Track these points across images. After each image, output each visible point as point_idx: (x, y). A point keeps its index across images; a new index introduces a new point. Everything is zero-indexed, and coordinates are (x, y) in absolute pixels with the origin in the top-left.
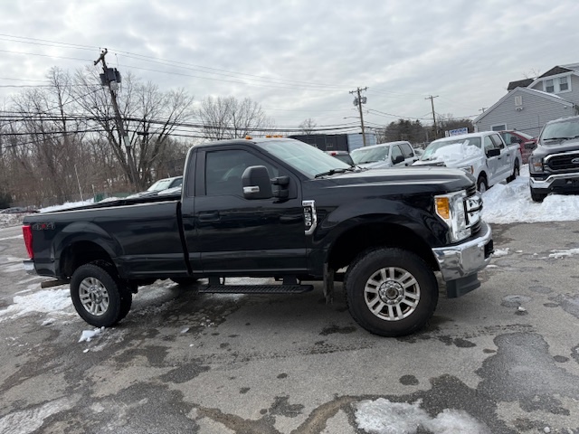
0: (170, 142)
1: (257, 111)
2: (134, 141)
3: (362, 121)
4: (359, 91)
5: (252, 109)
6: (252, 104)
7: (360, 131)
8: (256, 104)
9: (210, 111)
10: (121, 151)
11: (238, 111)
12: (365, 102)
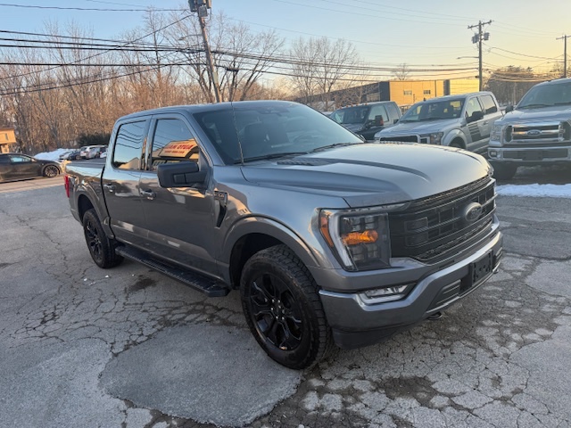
0: (258, 87)
1: (350, 52)
2: (223, 85)
3: (480, 62)
4: (480, 25)
5: (345, 49)
6: (346, 45)
7: (478, 74)
8: (350, 45)
10: (211, 96)
11: (330, 52)
12: (486, 39)
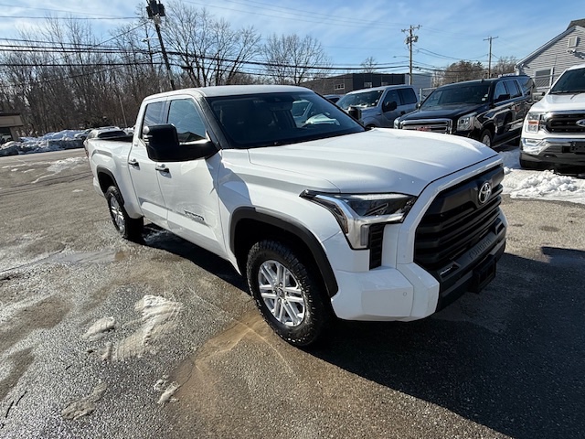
1: (317, 48)
3: (411, 61)
4: (411, 30)
5: (312, 46)
6: (313, 41)
8: (316, 41)
9: (275, 47)
11: (299, 48)
12: (415, 41)
